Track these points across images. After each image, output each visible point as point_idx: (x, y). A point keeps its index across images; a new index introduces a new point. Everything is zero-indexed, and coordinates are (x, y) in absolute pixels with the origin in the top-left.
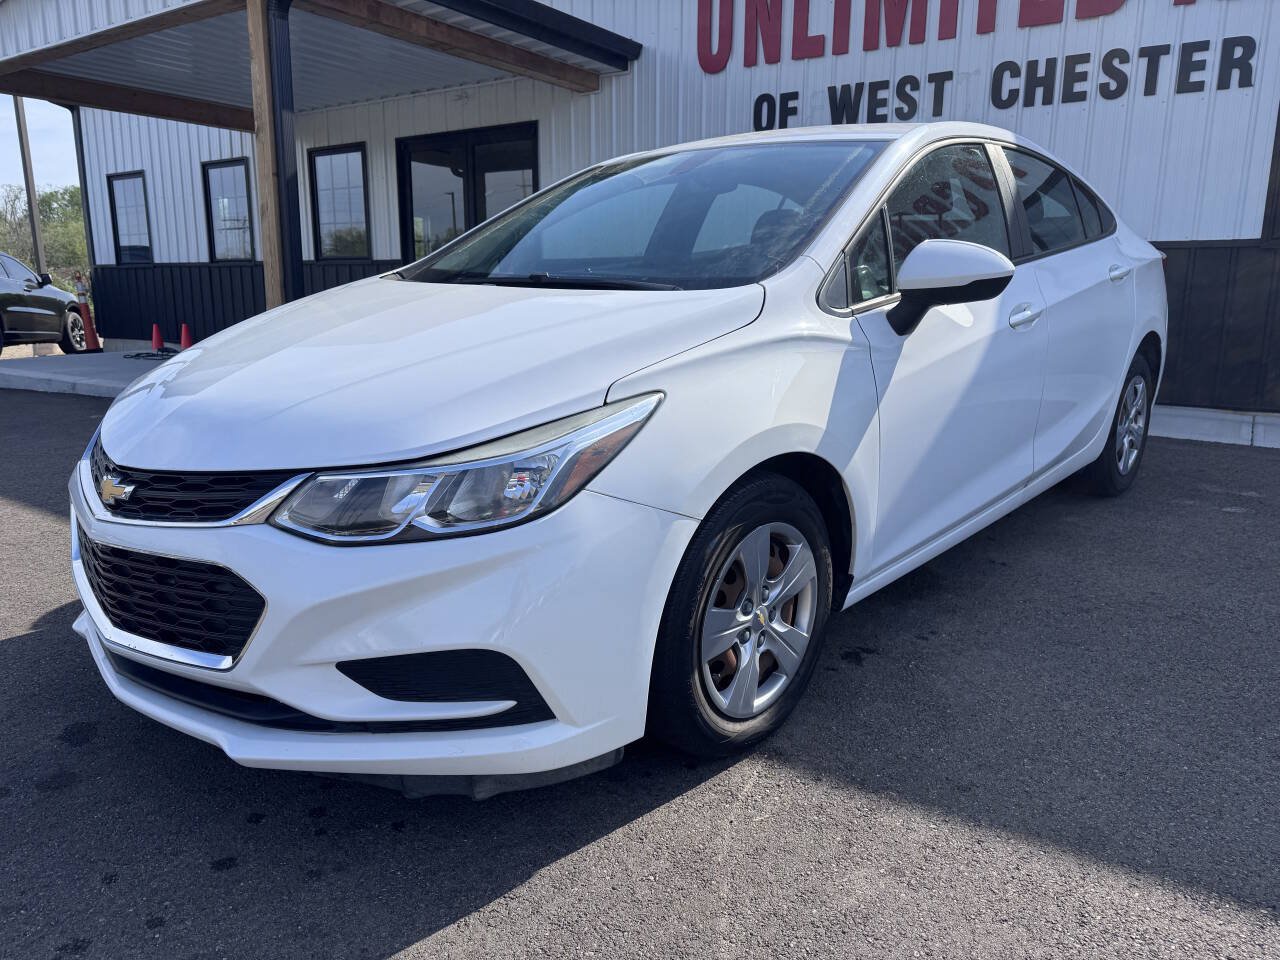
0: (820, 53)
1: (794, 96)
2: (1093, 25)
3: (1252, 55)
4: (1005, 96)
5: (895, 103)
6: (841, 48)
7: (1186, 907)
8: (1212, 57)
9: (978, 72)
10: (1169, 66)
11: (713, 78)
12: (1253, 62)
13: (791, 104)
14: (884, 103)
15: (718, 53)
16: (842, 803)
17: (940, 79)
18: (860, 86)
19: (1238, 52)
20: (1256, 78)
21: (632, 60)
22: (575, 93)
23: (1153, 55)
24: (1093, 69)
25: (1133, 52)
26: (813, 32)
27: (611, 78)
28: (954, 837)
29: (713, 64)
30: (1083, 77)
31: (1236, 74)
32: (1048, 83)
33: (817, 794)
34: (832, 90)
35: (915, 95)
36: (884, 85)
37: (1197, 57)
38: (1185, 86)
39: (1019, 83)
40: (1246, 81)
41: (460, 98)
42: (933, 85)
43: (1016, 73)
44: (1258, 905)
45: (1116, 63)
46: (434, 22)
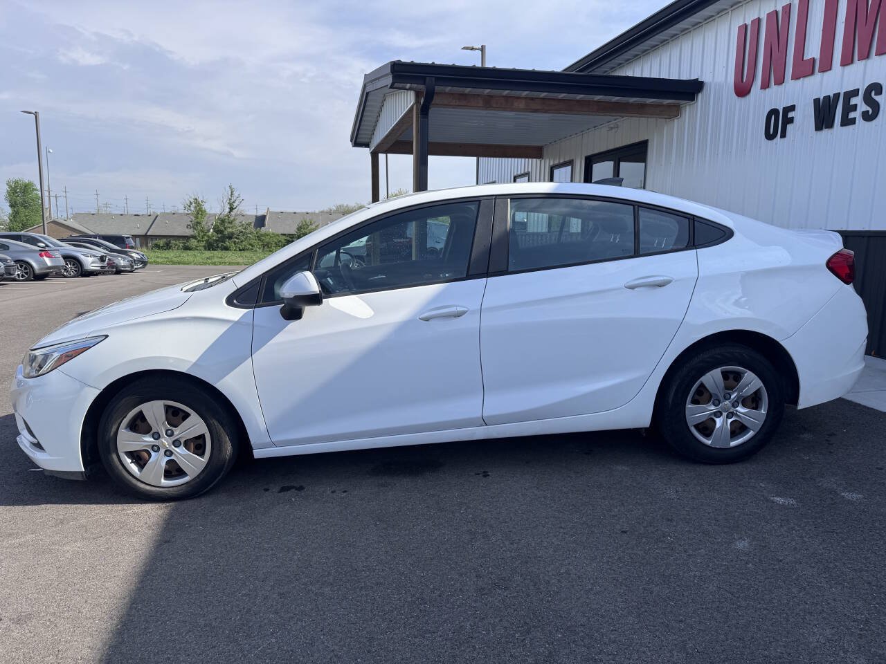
0: (811, 72)
1: (792, 108)
5: (863, 107)
6: (826, 66)
11: (743, 99)
13: (790, 115)
14: (855, 108)
15: (747, 80)
18: (837, 96)
21: (698, 93)
26: (807, 56)
27: (686, 107)
29: (743, 90)
34: (817, 101)
35: (877, 98)
36: (855, 93)
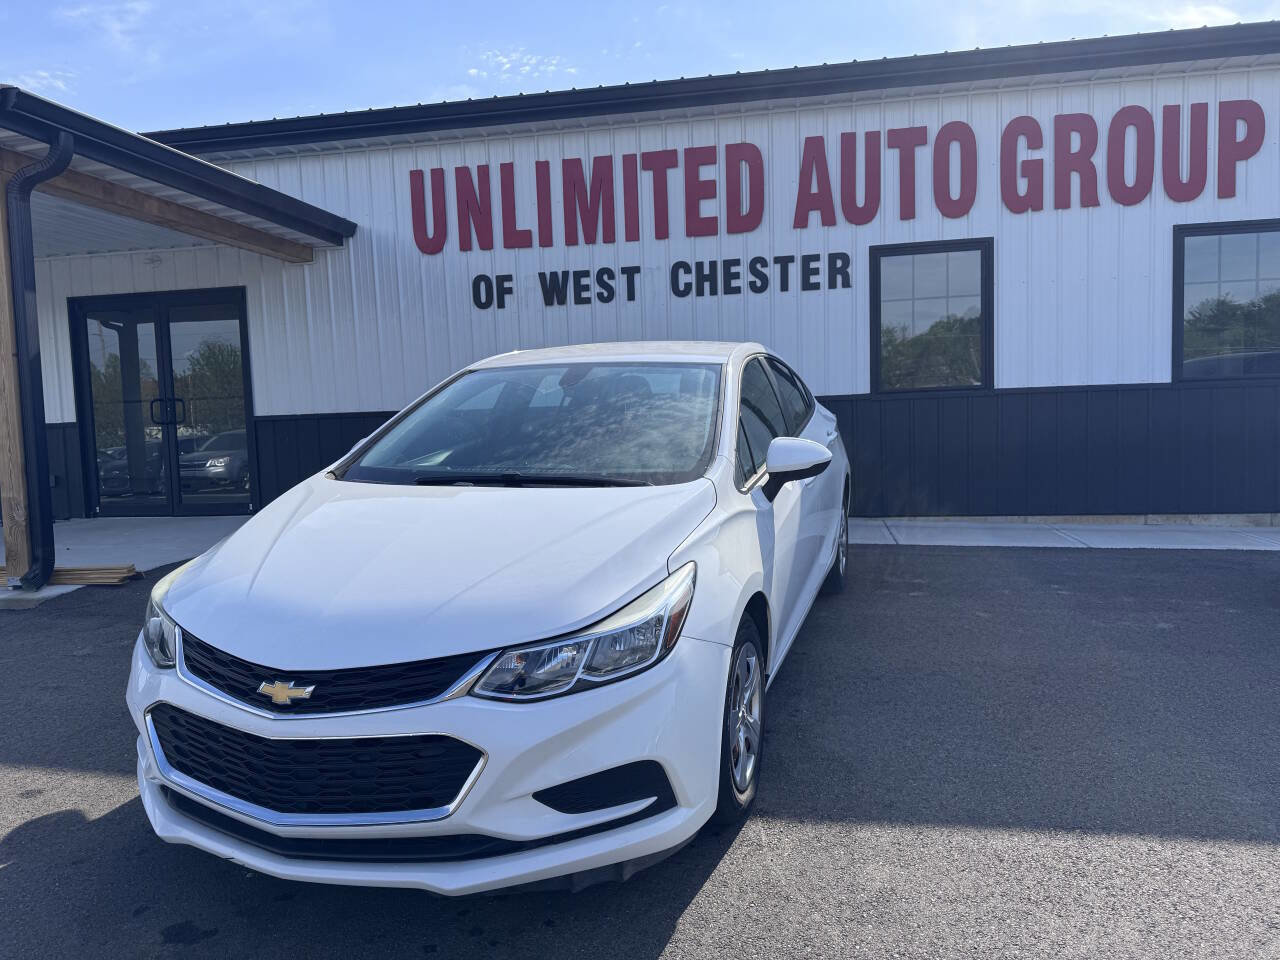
0: (528, 244)
1: (509, 278)
2: (740, 238)
3: (848, 266)
4: (682, 287)
5: (596, 289)
6: (546, 241)
7: (1044, 839)
8: (823, 265)
9: (659, 268)
10: (795, 270)
11: (431, 259)
12: (849, 270)
13: (507, 285)
14: (587, 288)
15: (434, 237)
16: (829, 833)
17: (631, 272)
18: (566, 274)
19: (839, 263)
20: (853, 281)
21: (347, 237)
22: (286, 263)
23: (784, 262)
24: (742, 269)
25: (770, 260)
26: (521, 226)
27: (325, 251)
28: (908, 835)
29: (431, 245)
30: (737, 276)
31: (839, 278)
32: (712, 278)
33: (809, 831)
34: (542, 276)
35: (611, 283)
36: (586, 274)
37: (813, 265)
38: (808, 286)
39: (691, 278)
40: (846, 284)
41: (152, 261)
42: (626, 276)
43: (688, 270)
44: (1073, 829)
45: (759, 266)
46: (167, 203)
